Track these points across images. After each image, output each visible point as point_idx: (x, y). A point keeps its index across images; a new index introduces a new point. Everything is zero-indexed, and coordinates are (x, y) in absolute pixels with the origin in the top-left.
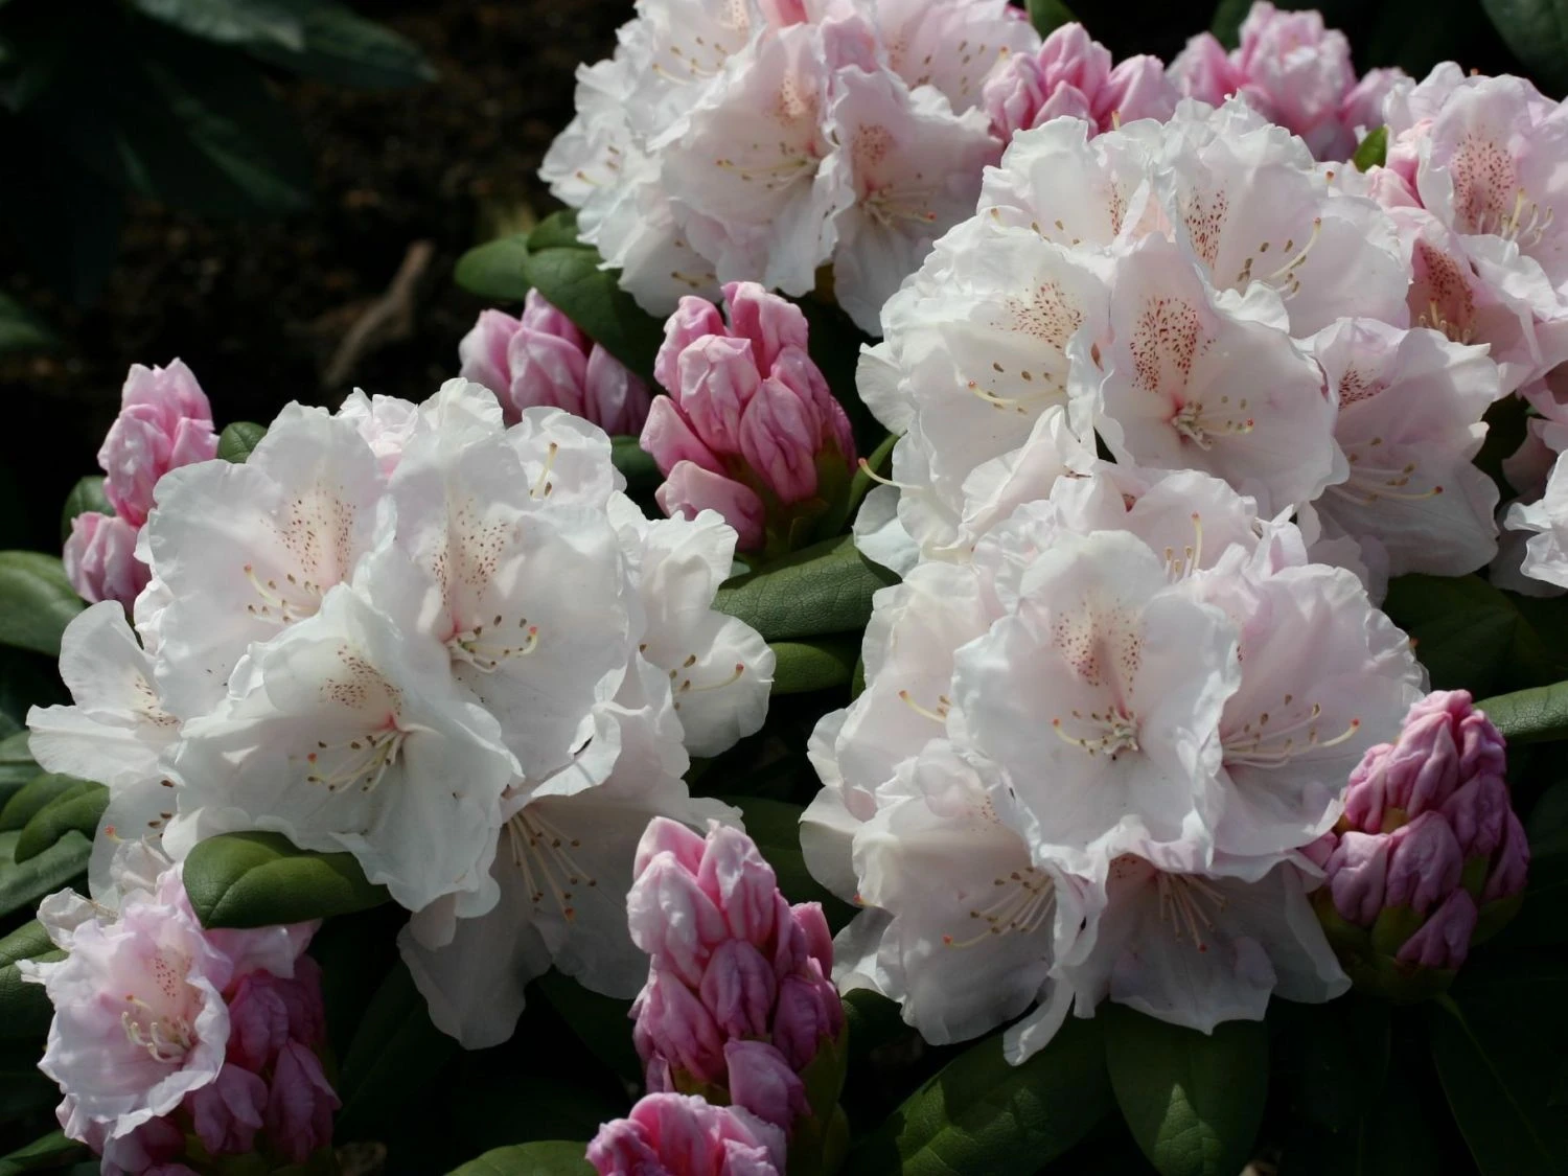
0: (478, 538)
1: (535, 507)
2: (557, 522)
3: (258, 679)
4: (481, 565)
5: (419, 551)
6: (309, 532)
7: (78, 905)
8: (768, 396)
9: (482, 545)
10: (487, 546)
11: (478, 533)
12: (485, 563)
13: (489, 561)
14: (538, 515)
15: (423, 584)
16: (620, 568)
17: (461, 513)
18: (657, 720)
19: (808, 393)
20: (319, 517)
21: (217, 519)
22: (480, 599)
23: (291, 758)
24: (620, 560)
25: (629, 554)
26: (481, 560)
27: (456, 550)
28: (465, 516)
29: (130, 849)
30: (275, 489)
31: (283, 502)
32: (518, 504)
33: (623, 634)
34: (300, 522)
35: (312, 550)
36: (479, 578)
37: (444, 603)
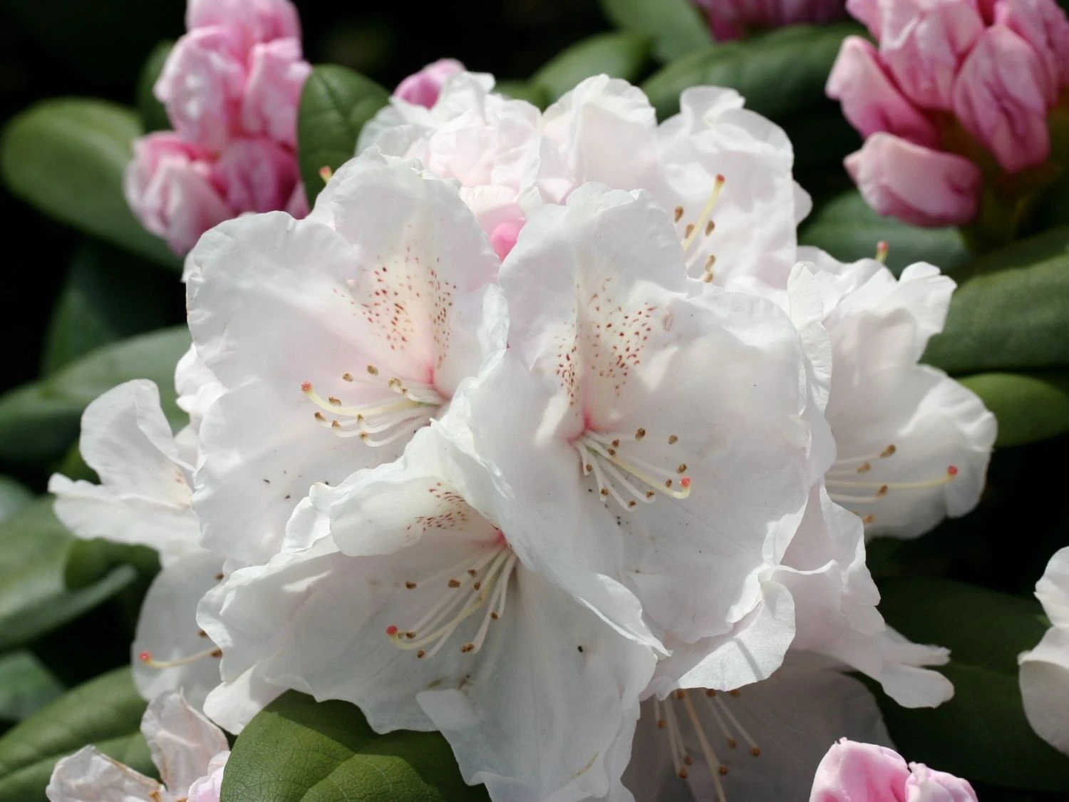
0: (618, 326)
1: (695, 290)
2: (721, 312)
3: (323, 528)
4: (620, 357)
5: (540, 353)
6: (396, 305)
7: (101, 770)
8: (992, 51)
9: (622, 334)
10: (629, 333)
11: (617, 320)
12: (625, 355)
13: (632, 351)
14: (699, 301)
15: (544, 394)
16: (803, 381)
17: (595, 296)
18: (845, 579)
19: (1041, 39)
20: (410, 288)
21: (278, 285)
22: (618, 394)
23: (374, 583)
24: (802, 371)
25: (814, 363)
26: (621, 351)
27: (588, 340)
28: (600, 301)
29: (166, 703)
30: (352, 252)
31: (362, 270)
32: (671, 285)
33: (804, 449)
34: (384, 292)
35: (401, 325)
36: (617, 370)
37: (572, 403)
